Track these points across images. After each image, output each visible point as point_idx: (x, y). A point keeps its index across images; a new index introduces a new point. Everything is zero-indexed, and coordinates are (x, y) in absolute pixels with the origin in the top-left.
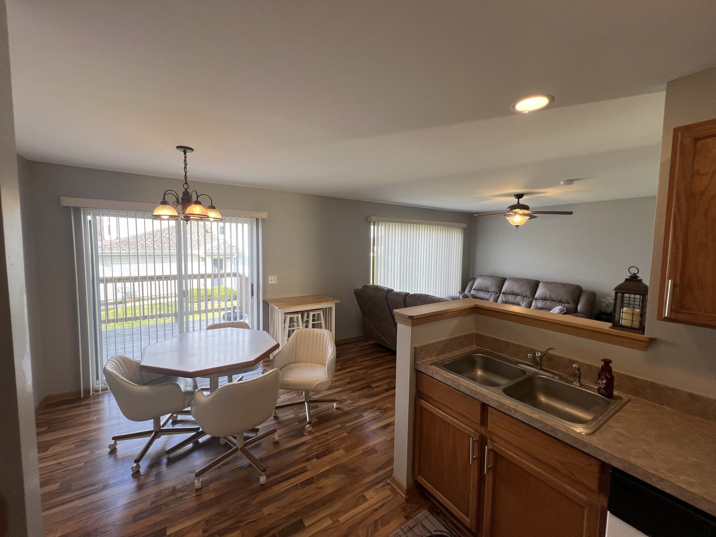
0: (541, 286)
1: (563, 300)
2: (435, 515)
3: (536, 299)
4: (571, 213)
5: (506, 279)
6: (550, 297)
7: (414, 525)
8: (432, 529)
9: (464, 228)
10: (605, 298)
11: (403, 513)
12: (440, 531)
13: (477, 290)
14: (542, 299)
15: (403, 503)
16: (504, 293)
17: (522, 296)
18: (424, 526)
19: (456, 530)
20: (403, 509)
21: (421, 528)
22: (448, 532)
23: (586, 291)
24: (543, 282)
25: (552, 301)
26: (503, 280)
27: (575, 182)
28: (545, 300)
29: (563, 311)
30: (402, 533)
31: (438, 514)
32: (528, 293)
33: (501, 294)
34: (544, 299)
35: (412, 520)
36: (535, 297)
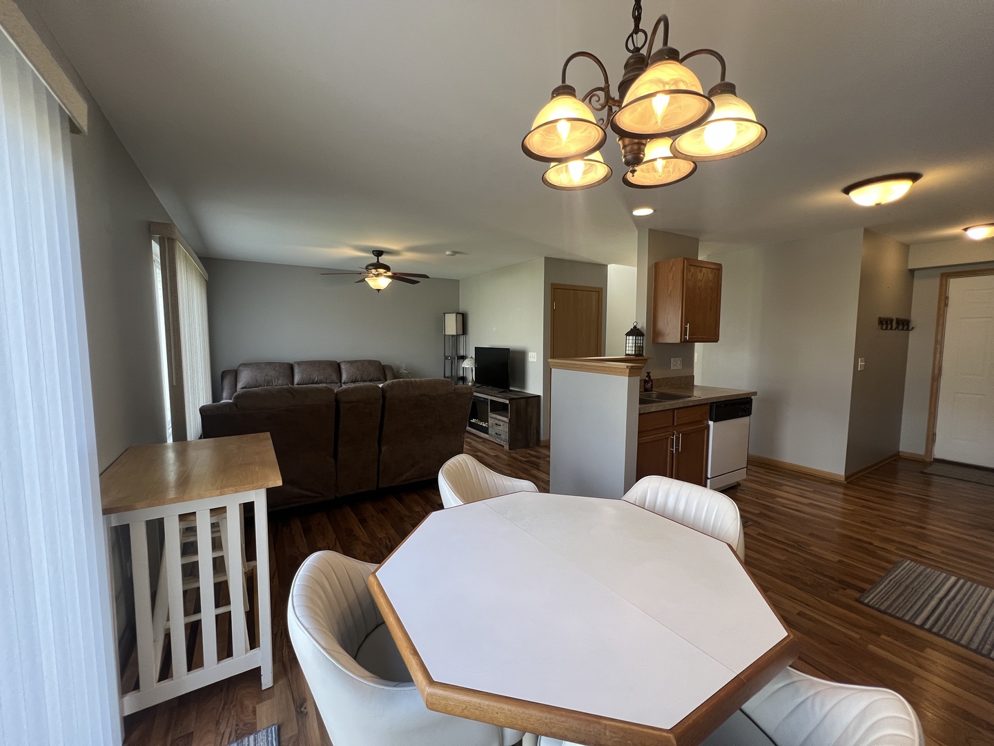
0: (343, 366)
5: (290, 363)
24: (344, 362)
26: (290, 367)
27: (457, 255)
36: (343, 381)
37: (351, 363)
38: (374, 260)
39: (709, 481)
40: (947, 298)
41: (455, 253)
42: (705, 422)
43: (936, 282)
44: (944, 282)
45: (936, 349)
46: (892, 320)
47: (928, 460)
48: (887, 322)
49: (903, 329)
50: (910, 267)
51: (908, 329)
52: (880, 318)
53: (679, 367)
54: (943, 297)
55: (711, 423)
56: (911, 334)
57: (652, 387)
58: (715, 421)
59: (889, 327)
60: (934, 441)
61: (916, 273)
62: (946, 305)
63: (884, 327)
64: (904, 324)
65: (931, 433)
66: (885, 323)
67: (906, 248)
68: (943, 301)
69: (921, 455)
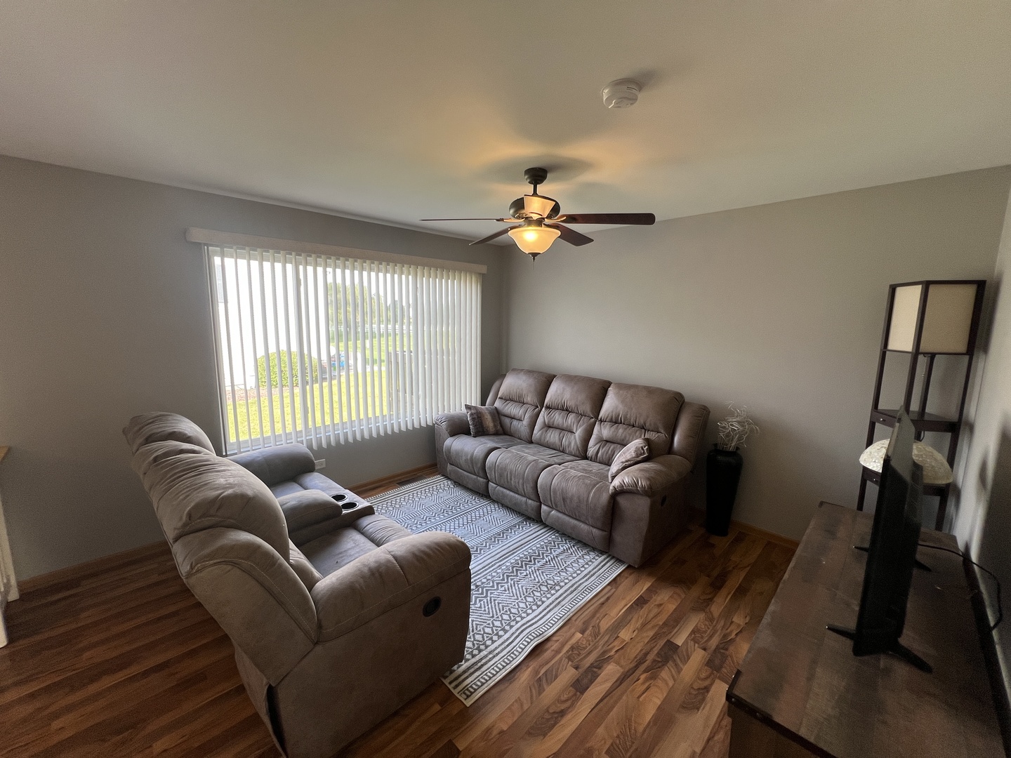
0: (611, 394)
1: (647, 424)
3: (601, 421)
5: (555, 376)
6: (626, 417)
9: (483, 274)
10: (725, 420)
13: (507, 399)
14: (611, 421)
16: (548, 407)
17: (577, 413)
23: (690, 404)
25: (628, 425)
26: (548, 380)
28: (616, 423)
29: (641, 455)
32: (587, 408)
33: (544, 409)
34: (615, 421)
36: (600, 416)
37: (627, 387)
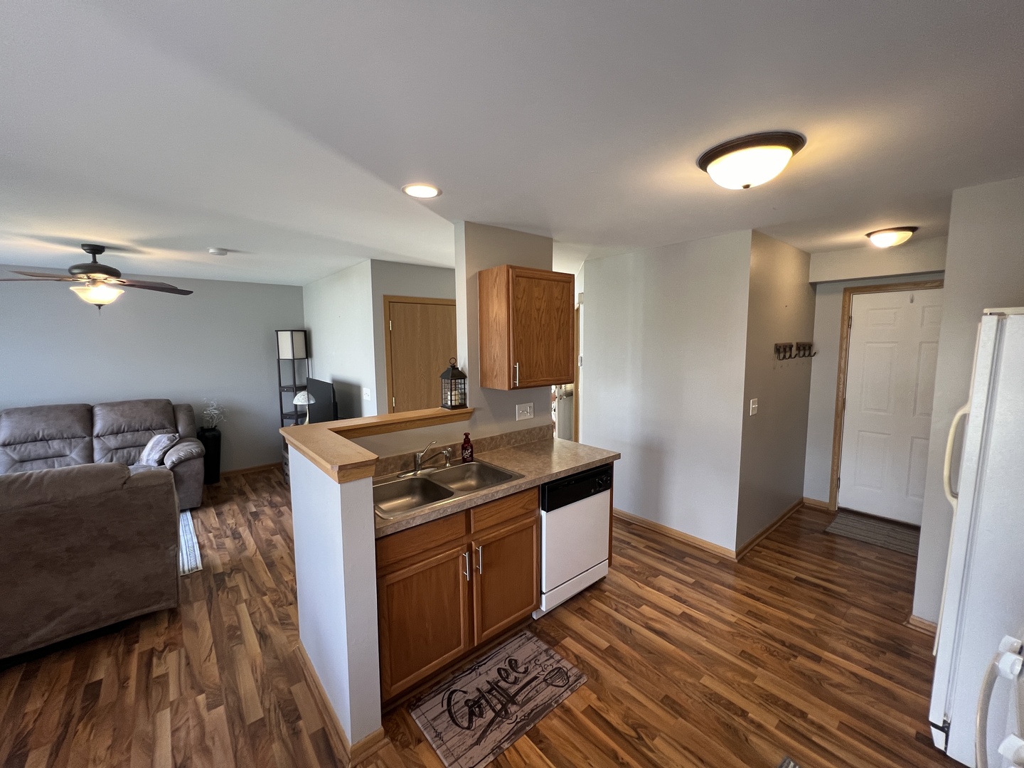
0: (97, 411)
1: (154, 425)
2: (420, 703)
3: (98, 436)
4: (190, 292)
6: (129, 426)
7: (433, 731)
8: (439, 709)
10: (206, 410)
11: (411, 747)
12: (443, 700)
14: (112, 433)
15: (395, 746)
16: (7, 444)
17: (62, 438)
18: (434, 719)
19: (442, 684)
20: (405, 745)
21: (439, 721)
22: (444, 692)
23: (180, 406)
24: (101, 404)
25: (134, 431)
27: (228, 253)
28: (117, 433)
29: (174, 440)
30: (444, 748)
31: (419, 700)
32: (78, 429)
35: (425, 733)
36: (95, 434)
37: (111, 406)
38: (88, 258)
39: (543, 596)
40: (850, 318)
41: (223, 251)
42: (537, 512)
43: (839, 298)
44: (847, 298)
45: (839, 378)
46: (791, 347)
47: (832, 509)
48: (785, 349)
49: (804, 355)
50: (811, 280)
51: (810, 355)
52: (776, 345)
53: (529, 416)
54: (846, 317)
55: (543, 513)
56: (815, 361)
57: (471, 456)
58: (548, 511)
59: (788, 355)
60: (838, 487)
61: (818, 287)
62: (850, 326)
63: (782, 355)
64: (806, 349)
65: (835, 477)
66: (782, 350)
67: (807, 257)
68: (847, 320)
69: (825, 503)
